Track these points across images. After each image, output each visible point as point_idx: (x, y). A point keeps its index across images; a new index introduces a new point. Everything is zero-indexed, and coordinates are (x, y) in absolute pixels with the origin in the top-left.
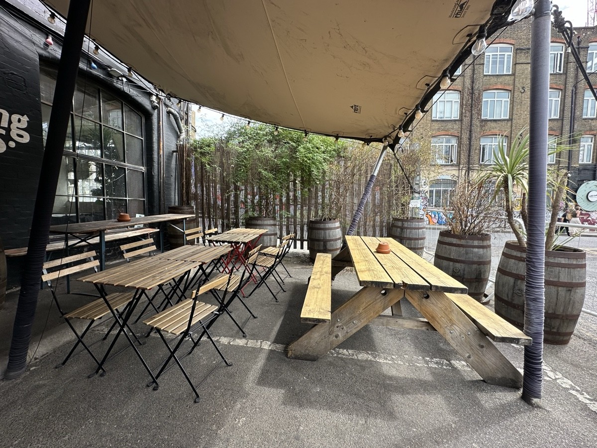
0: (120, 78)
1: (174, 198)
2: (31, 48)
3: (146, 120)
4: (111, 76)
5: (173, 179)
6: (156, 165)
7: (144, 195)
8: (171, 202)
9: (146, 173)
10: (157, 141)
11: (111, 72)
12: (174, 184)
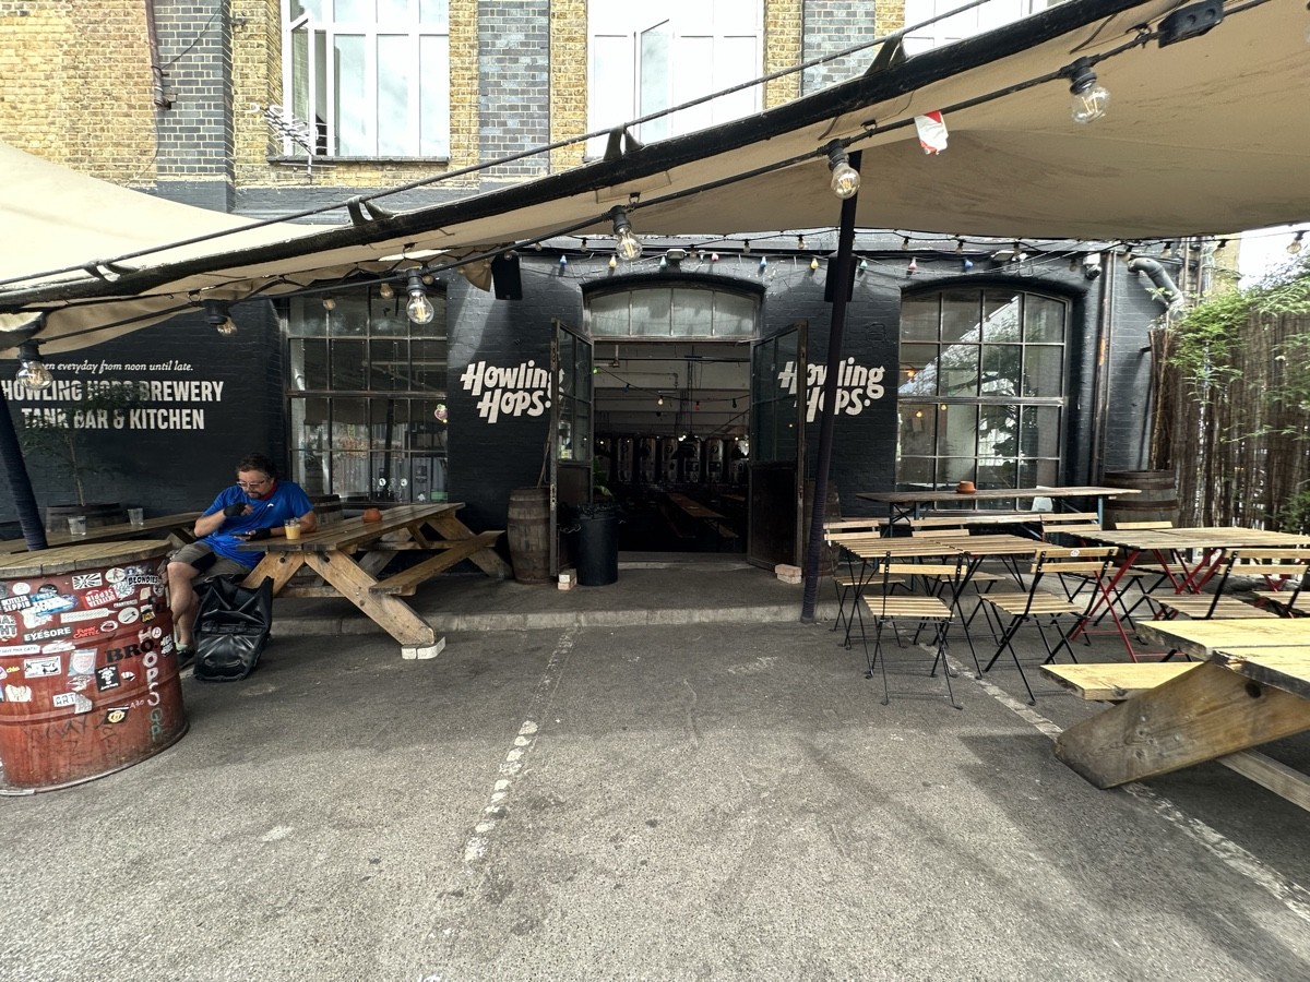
0: (1014, 259)
1: (1137, 455)
2: (891, 285)
3: (1074, 306)
4: (998, 264)
5: (1137, 413)
6: (1087, 389)
7: (1058, 452)
8: (1127, 462)
9: (1065, 408)
10: (1094, 341)
11: (997, 259)
12: (1139, 423)
